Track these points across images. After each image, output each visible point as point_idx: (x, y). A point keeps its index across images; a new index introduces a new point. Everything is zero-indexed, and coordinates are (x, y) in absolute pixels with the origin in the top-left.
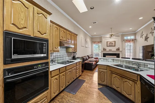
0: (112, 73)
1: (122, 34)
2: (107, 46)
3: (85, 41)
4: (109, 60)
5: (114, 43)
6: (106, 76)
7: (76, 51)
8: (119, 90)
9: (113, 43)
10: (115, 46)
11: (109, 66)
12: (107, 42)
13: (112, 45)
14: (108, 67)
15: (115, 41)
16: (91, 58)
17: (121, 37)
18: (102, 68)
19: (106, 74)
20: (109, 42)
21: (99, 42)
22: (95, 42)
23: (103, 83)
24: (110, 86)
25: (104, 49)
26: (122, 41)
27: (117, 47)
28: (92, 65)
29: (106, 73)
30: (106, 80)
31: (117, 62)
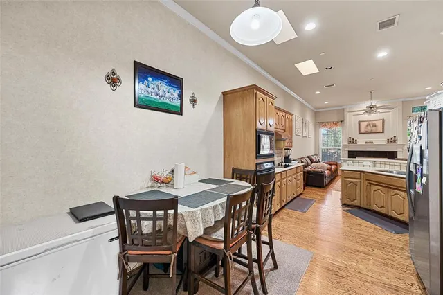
0: (371, 183)
1: (402, 100)
2: (360, 133)
3: (301, 124)
4: (365, 163)
5: (379, 124)
6: (358, 191)
7: (292, 147)
8: (383, 211)
9: (377, 124)
10: (383, 132)
11: (364, 172)
12: (359, 122)
13: (374, 129)
14: (362, 174)
15: (383, 120)
16: (316, 162)
17: (401, 108)
18: (351, 176)
19: (358, 187)
20: (366, 123)
21: (336, 124)
22: (323, 124)
23: (353, 203)
24: (366, 207)
25: (352, 141)
26: (404, 120)
27: (389, 134)
28: (322, 176)
29: (359, 185)
30: (358, 198)
31: (383, 166)
